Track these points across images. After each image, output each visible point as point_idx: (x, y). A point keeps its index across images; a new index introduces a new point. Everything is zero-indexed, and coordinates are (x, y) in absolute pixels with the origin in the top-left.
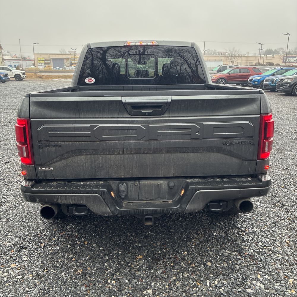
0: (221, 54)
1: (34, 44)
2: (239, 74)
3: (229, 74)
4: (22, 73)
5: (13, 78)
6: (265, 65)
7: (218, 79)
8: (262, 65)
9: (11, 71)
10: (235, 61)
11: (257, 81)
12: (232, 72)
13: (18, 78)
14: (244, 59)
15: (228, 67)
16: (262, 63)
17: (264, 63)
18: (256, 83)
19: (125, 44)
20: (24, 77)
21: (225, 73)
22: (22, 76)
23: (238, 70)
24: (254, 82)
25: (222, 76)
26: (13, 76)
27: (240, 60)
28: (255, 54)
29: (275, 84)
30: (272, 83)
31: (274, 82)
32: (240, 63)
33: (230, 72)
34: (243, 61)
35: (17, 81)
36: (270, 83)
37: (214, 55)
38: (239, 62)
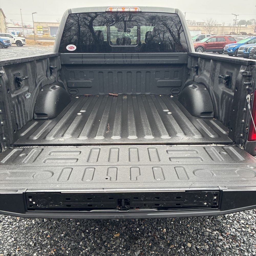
0: (199, 24)
1: (33, 13)
2: (216, 42)
3: (207, 42)
4: (22, 40)
5: (15, 44)
6: (238, 34)
7: (197, 47)
8: (236, 34)
9: (12, 37)
10: (212, 31)
11: (232, 49)
12: (209, 41)
13: (19, 44)
14: (220, 28)
15: (206, 36)
16: (236, 33)
17: (237, 32)
18: (231, 51)
19: (107, 10)
20: (24, 43)
21: (203, 41)
22: (23, 42)
23: (215, 39)
24: (230, 50)
25: (200, 44)
26: (15, 43)
27: (217, 30)
28: (230, 24)
29: (248, 51)
30: (245, 51)
31: (248, 50)
32: (216, 33)
33: (208, 41)
34: (219, 31)
35: (18, 47)
36: (244, 51)
37: (193, 25)
38: (215, 31)
